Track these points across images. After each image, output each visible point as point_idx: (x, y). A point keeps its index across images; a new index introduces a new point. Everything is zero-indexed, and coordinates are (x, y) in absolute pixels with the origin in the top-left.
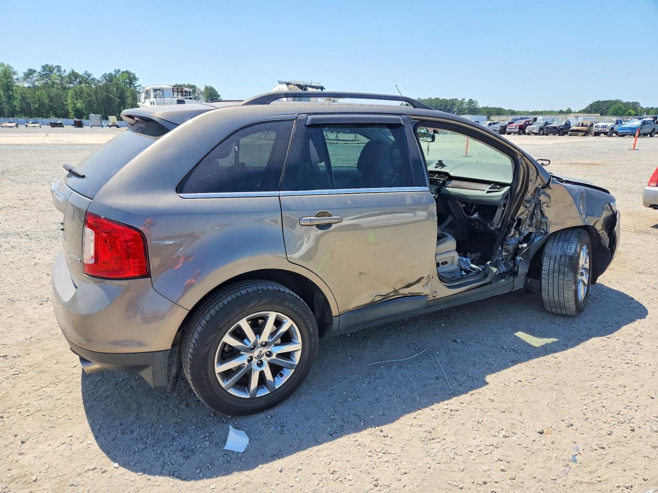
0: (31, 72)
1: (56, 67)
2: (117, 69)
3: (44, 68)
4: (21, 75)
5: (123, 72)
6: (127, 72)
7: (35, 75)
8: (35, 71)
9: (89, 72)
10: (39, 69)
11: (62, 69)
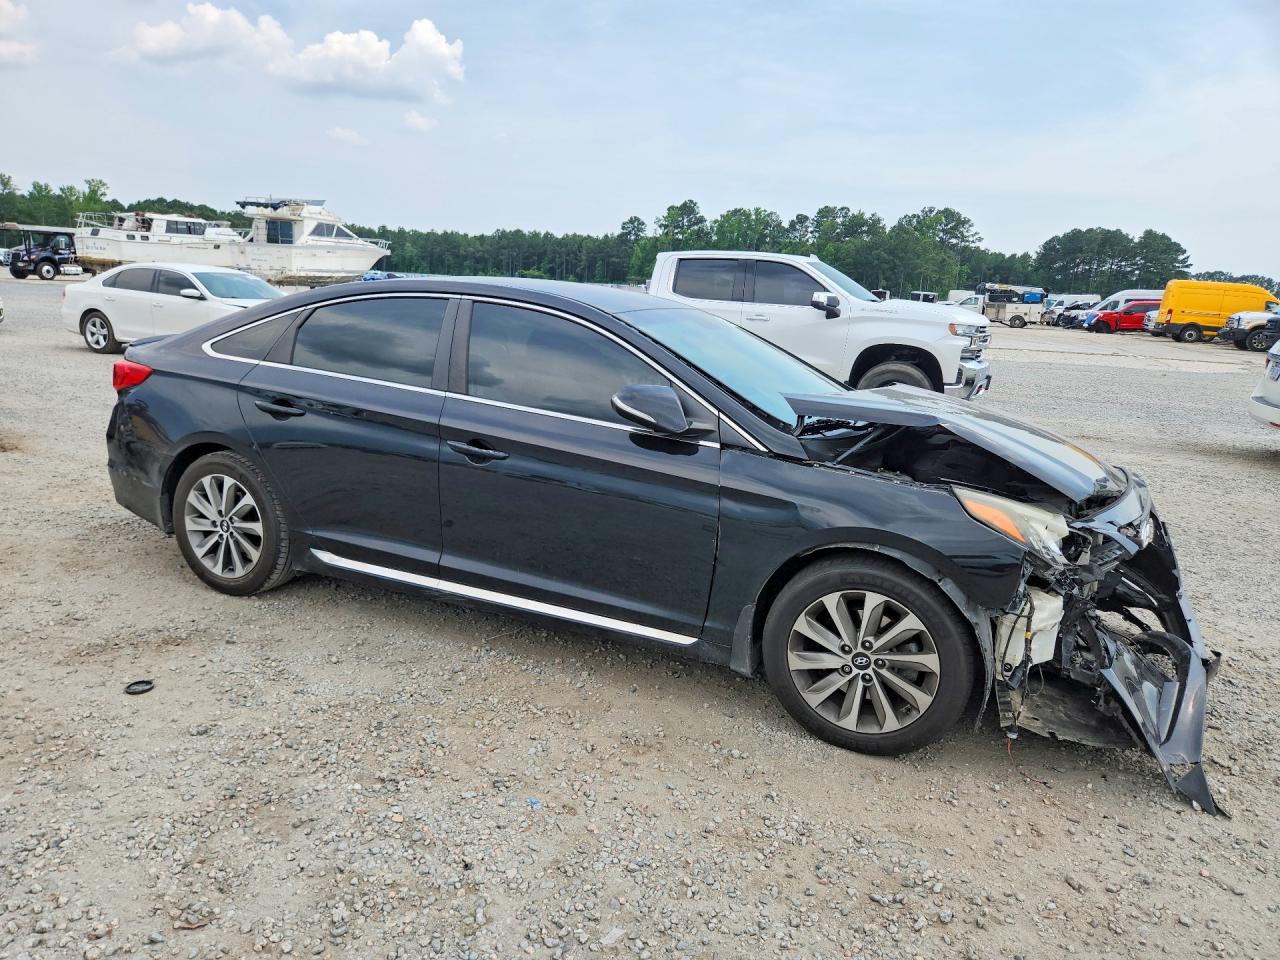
0: (802, 219)
1: (843, 209)
2: (928, 206)
3: (820, 212)
4: (786, 225)
5: (939, 212)
6: (946, 210)
7: (808, 224)
8: (806, 218)
9: (880, 215)
10: (812, 214)
11: (850, 214)
